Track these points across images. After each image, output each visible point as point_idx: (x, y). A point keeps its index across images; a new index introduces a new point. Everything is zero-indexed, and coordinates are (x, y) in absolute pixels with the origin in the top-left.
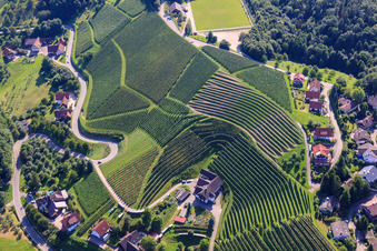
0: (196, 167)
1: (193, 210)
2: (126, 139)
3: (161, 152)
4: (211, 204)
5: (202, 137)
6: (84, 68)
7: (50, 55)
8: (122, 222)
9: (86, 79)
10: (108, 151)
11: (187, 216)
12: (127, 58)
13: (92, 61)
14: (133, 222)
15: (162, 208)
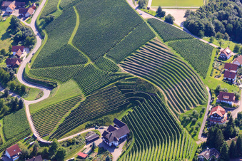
0: (112, 117)
1: (97, 150)
2: (59, 87)
3: (84, 99)
4: (114, 147)
5: (123, 92)
6: (44, 28)
7: (20, 17)
8: (32, 149)
9: (42, 37)
10: (41, 94)
11: (90, 153)
12: (81, 22)
13: (52, 23)
14: (40, 150)
15: (70, 143)
